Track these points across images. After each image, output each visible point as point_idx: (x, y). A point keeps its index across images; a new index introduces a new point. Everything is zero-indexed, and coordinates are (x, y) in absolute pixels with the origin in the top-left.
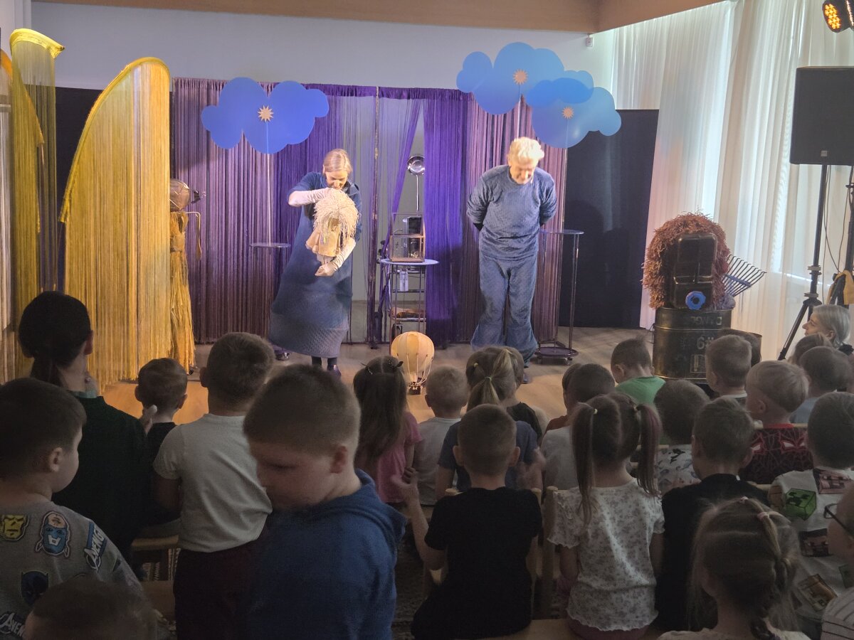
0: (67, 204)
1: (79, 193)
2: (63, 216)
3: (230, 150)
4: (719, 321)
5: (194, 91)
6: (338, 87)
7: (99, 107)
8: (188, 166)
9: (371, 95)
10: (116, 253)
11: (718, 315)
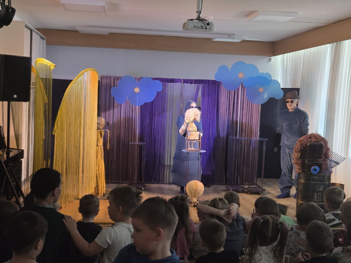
0: (56, 127)
1: (61, 122)
2: (54, 132)
3: (122, 105)
4: (325, 179)
5: (108, 81)
6: (167, 79)
7: (70, 88)
8: (105, 111)
9: (180, 82)
10: (75, 147)
11: (325, 176)
